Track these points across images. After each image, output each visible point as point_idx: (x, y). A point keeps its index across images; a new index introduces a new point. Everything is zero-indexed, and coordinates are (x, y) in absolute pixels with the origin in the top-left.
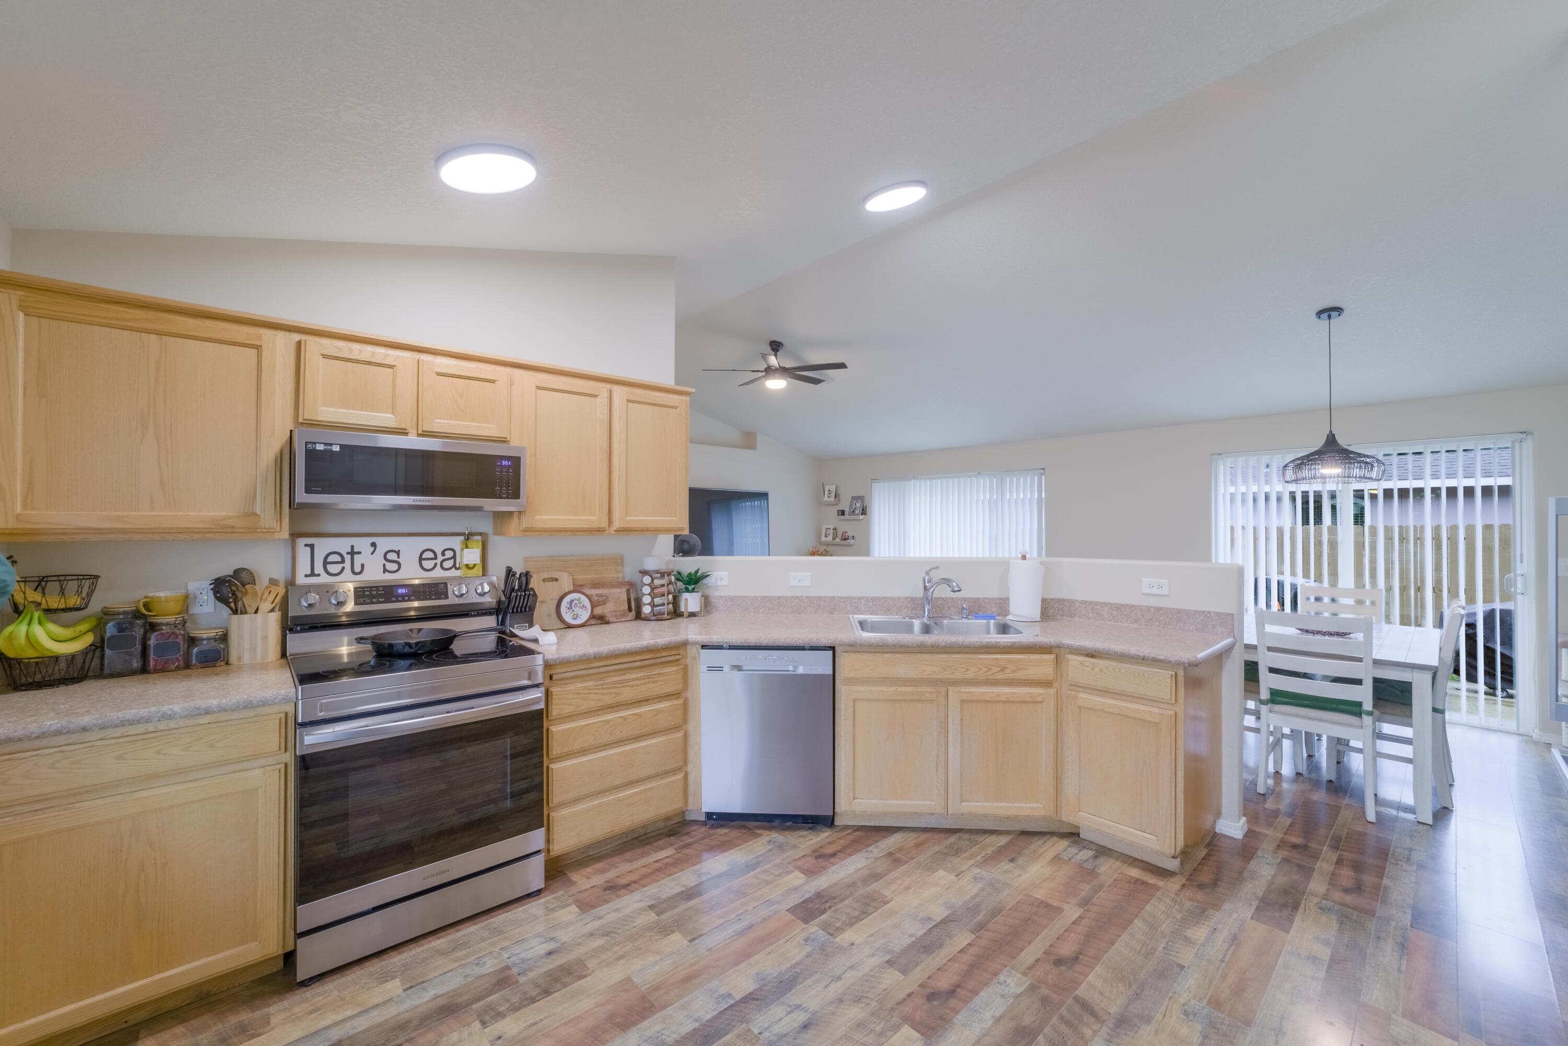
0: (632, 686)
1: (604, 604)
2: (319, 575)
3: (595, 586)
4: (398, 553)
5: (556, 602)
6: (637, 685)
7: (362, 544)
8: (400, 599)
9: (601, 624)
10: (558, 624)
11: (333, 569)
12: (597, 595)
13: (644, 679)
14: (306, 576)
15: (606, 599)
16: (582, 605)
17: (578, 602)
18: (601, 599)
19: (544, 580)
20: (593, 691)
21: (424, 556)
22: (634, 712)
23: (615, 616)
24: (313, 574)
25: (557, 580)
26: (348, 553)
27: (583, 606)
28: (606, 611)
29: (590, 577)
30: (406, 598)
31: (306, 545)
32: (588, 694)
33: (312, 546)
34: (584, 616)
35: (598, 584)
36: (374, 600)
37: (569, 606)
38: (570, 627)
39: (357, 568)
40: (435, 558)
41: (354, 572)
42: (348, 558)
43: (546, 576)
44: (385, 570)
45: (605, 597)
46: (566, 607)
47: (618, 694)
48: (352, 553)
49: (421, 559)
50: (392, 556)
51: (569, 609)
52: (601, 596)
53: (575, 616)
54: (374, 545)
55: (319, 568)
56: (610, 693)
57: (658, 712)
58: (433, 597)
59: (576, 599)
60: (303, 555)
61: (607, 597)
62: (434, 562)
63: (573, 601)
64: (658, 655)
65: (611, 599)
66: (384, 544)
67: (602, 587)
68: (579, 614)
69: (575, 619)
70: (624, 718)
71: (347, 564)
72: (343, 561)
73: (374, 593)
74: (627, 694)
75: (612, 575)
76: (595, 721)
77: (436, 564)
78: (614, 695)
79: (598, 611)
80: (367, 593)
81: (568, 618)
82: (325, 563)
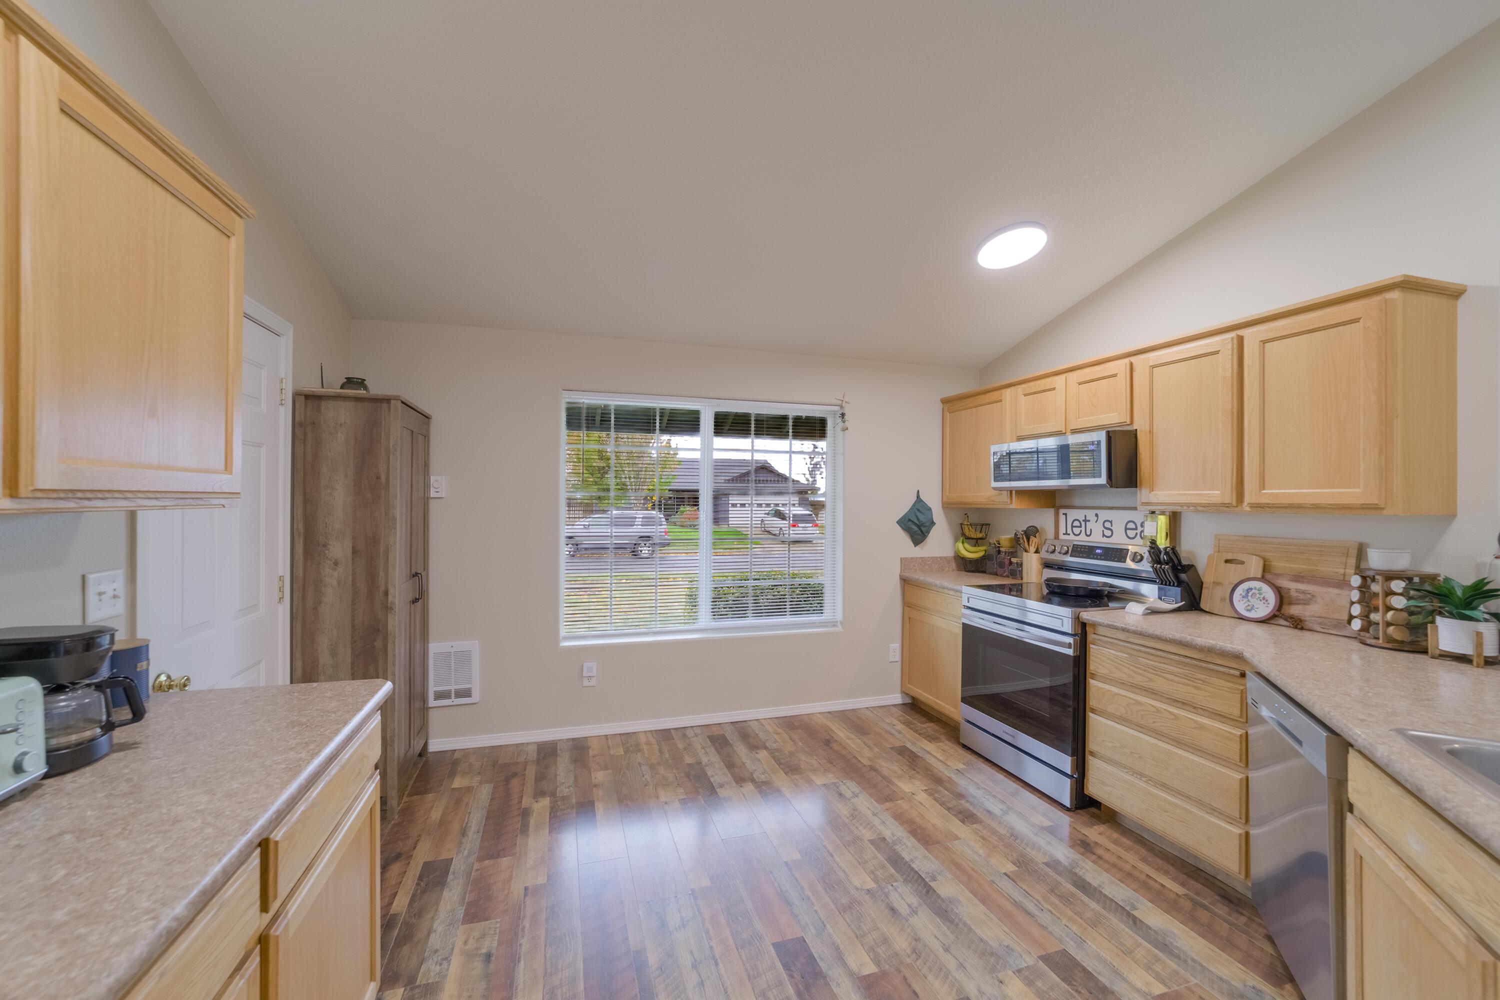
0: (1168, 680)
1: (1306, 604)
2: (1069, 534)
3: (1298, 578)
4: (1111, 522)
5: (1232, 586)
6: (1172, 681)
7: (1090, 514)
8: (1095, 557)
9: (1290, 627)
10: (1228, 611)
11: (1077, 531)
12: (1298, 591)
13: (1182, 678)
14: (1064, 534)
15: (1310, 599)
16: (1262, 596)
17: (1257, 592)
18: (1302, 597)
19: (1227, 561)
20: (1125, 664)
21: (1128, 526)
22: (1169, 709)
23: (1320, 623)
24: (1066, 534)
25: (1242, 563)
26: (1083, 521)
27: (1264, 598)
28: (1307, 614)
29: (1297, 566)
30: (1099, 557)
31: (1063, 514)
32: (1121, 664)
33: (1066, 514)
34: (1263, 610)
35: (1303, 577)
36: (1081, 555)
37: (1244, 594)
38: (1242, 618)
39: (1088, 533)
40: (1136, 529)
41: (1087, 535)
42: (1083, 523)
43: (1230, 557)
44: (1104, 535)
45: (1309, 596)
46: (1241, 595)
47: (1150, 680)
48: (1086, 521)
49: (1126, 529)
50: (1108, 525)
51: (1243, 597)
52: (1304, 592)
53: (1249, 608)
54: (1097, 515)
55: (1069, 531)
56: (1141, 675)
57: (1201, 727)
58: (1116, 560)
59: (1255, 588)
60: (1062, 518)
61: (1313, 596)
62: (1135, 532)
63: (1251, 589)
64: (1209, 659)
65: (1319, 599)
66: (1104, 515)
67: (1309, 583)
68: (1256, 606)
69: (1248, 610)
70: (1158, 711)
71: (1083, 529)
72: (1081, 527)
73: (1082, 550)
74: (1160, 684)
75: (1338, 570)
76: (1127, 695)
77: (1137, 534)
78: (1147, 680)
79: (1295, 610)
80: (1079, 549)
81: (1241, 607)
82: (1073, 527)
